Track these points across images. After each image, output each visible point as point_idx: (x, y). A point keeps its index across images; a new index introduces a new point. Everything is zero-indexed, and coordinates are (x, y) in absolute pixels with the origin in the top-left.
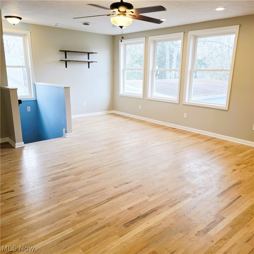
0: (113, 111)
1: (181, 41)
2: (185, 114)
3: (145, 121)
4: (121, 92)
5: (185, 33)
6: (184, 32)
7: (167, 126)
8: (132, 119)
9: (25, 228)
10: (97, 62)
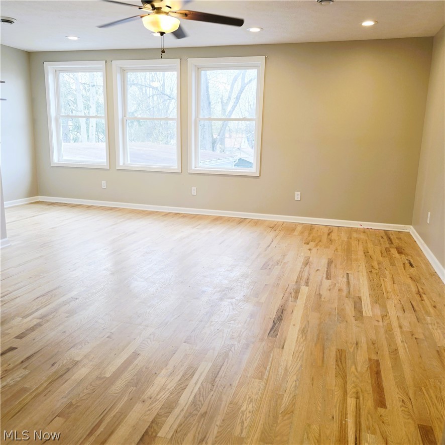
0: (39, 196)
1: (176, 72)
2: (194, 189)
3: (117, 208)
4: (56, 160)
5: (181, 61)
6: (181, 59)
7: (163, 212)
8: (89, 207)
9: (127, 386)
10: (6, 100)
